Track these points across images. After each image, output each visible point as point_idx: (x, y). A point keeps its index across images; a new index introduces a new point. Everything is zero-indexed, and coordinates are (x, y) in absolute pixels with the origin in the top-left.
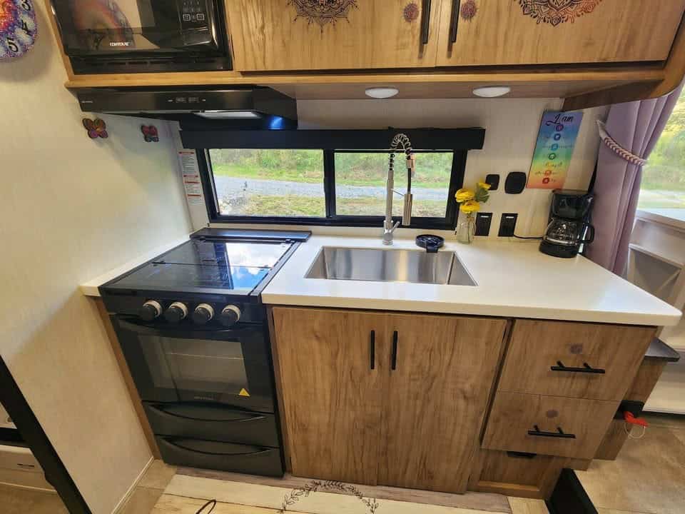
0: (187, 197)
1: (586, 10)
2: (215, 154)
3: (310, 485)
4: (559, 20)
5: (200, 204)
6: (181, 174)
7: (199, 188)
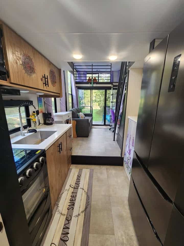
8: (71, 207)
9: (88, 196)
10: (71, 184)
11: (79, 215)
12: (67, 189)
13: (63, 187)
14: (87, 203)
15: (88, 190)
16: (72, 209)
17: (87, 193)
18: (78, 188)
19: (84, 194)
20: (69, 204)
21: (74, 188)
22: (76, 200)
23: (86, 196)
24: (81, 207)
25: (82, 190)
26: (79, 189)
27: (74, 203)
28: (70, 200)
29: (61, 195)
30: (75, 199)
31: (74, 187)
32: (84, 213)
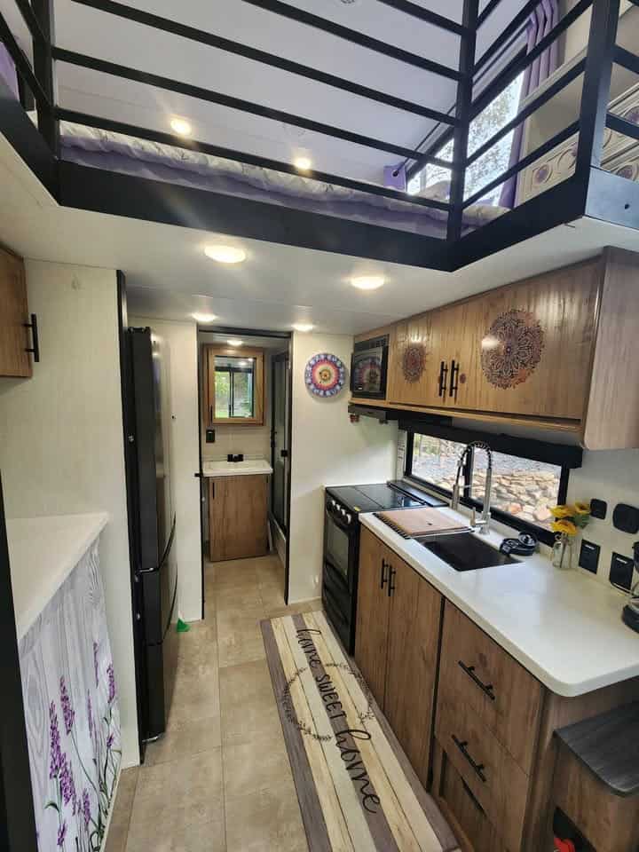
0: (397, 457)
1: (521, 381)
2: (417, 437)
3: (356, 673)
4: (507, 386)
5: (402, 463)
6: (398, 444)
7: (403, 454)
8: (323, 682)
9: (294, 720)
10: (372, 742)
11: (298, 674)
12: (367, 721)
13: (386, 721)
14: (290, 700)
15: (302, 742)
16: (319, 679)
17: (302, 729)
18: (337, 735)
19: (309, 724)
20: (333, 685)
21: (349, 731)
22: (321, 700)
23: (299, 719)
24: (299, 690)
25: (320, 735)
26: (332, 734)
27: (321, 691)
28: (336, 693)
29: (371, 699)
30: (325, 701)
31: (352, 733)
32: (288, 678)
